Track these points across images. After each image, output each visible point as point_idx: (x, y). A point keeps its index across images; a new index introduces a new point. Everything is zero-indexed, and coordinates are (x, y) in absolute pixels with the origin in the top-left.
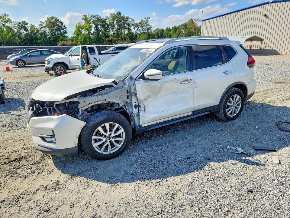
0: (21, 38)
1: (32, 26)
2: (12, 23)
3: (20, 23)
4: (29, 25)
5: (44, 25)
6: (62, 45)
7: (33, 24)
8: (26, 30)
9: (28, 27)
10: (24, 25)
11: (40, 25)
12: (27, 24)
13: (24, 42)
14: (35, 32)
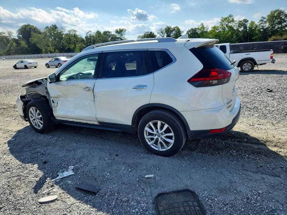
0: (238, 36)
1: (252, 23)
2: (235, 23)
3: (241, 21)
4: (249, 22)
5: (265, 20)
6: (273, 41)
7: (253, 21)
8: (245, 27)
9: (247, 24)
10: (244, 23)
11: (260, 21)
12: (248, 21)
13: (240, 39)
14: (253, 28)
